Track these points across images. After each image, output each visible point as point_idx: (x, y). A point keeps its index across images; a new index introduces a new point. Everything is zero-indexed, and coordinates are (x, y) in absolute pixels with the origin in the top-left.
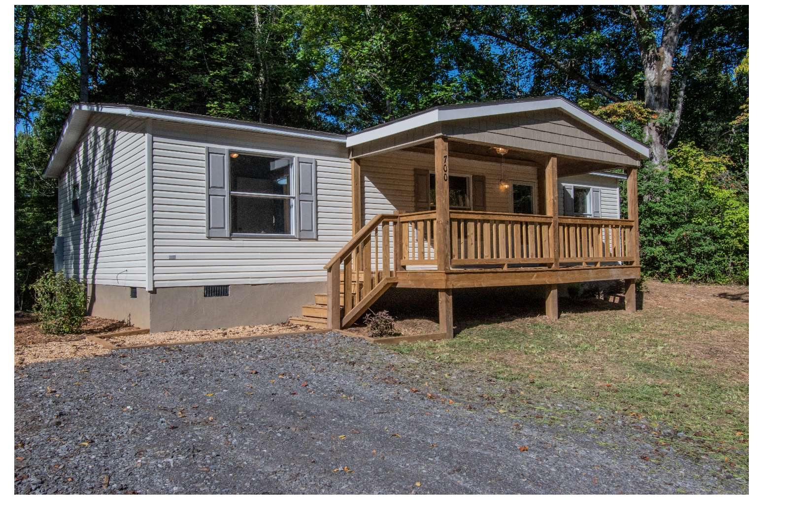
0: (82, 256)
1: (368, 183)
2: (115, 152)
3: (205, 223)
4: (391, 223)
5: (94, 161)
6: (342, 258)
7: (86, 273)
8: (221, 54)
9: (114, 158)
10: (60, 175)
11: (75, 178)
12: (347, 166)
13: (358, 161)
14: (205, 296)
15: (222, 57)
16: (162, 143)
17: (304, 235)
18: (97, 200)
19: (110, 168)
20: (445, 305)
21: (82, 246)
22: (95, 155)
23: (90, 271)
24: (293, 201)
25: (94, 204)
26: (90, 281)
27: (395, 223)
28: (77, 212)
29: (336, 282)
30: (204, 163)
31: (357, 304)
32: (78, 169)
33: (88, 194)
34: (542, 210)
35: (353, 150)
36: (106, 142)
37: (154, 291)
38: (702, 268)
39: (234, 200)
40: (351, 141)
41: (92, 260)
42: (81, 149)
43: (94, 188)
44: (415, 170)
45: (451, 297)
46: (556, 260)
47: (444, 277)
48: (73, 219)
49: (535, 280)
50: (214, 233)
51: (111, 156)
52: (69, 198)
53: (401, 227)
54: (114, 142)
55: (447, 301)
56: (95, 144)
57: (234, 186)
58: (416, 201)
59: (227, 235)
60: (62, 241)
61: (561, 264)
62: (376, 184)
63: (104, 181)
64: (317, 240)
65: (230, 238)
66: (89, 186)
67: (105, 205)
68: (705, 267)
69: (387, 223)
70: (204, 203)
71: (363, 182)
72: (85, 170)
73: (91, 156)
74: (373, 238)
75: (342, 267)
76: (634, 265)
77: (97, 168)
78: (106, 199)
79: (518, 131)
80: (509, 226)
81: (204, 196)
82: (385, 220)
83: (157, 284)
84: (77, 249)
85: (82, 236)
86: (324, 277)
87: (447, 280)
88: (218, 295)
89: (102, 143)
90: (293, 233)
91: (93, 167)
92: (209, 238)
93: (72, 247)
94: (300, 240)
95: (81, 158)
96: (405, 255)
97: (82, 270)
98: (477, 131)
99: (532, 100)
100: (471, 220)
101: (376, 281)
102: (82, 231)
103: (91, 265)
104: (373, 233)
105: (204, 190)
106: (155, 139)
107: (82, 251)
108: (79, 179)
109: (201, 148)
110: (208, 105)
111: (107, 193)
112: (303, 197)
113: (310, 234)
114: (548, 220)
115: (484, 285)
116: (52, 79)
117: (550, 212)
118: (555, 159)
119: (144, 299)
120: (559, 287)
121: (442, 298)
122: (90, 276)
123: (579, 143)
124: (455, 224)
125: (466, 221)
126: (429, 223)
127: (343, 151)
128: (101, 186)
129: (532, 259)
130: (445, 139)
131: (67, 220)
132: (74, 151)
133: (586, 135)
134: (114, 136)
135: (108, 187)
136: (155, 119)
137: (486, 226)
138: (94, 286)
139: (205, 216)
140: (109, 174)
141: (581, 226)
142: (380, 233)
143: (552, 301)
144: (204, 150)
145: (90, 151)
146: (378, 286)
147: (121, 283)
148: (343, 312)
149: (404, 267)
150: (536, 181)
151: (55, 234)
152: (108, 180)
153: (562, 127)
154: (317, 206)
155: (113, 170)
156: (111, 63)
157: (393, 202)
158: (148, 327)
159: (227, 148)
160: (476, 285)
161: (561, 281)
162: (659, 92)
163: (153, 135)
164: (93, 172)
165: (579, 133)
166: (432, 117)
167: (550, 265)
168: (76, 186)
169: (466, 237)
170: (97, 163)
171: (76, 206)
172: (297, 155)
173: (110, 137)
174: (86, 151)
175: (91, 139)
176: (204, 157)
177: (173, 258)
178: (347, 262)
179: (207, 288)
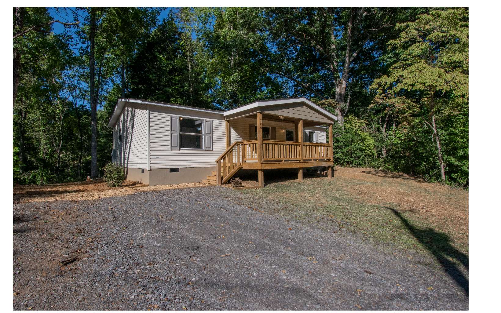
0: (123, 157)
1: (232, 129)
2: (135, 117)
3: (170, 144)
4: (240, 145)
5: (127, 121)
6: (222, 158)
7: (124, 163)
8: (176, 80)
9: (135, 119)
10: (114, 126)
11: (120, 127)
12: (224, 123)
13: (228, 121)
14: (170, 172)
15: (176, 81)
16: (153, 114)
17: (208, 149)
18: (128, 135)
19: (133, 123)
20: (261, 175)
21: (123, 153)
22: (127, 118)
23: (126, 162)
24: (203, 136)
25: (127, 137)
26: (126, 166)
27: (242, 145)
28: (121, 140)
29: (220, 167)
30: (170, 122)
31: (228, 175)
32: (121, 124)
33: (125, 133)
34: (297, 140)
35: (227, 117)
36: (132, 113)
37: (151, 170)
38: (356, 162)
39: (181, 136)
40: (226, 114)
41: (127, 158)
42: (122, 116)
43: (127, 131)
44: (249, 125)
45: (263, 172)
46: (302, 158)
47: (260, 165)
48: (119, 143)
49: (294, 166)
50: (173, 148)
51: (134, 119)
52: (118, 135)
53: (244, 146)
54: (135, 113)
55: (261, 174)
56: (127, 114)
57: (181, 130)
58: (250, 136)
59: (179, 149)
60: (115, 151)
61: (304, 160)
62: (235, 130)
63: (131, 128)
64: (212, 151)
65: (180, 150)
66: (125, 130)
67: (132, 137)
68: (357, 161)
69: (239, 145)
70: (170, 137)
71: (230, 129)
72: (124, 124)
73: (126, 119)
74: (234, 150)
75: (222, 161)
76: (331, 160)
77: (128, 123)
78: (132, 135)
79: (288, 110)
80: (285, 146)
81: (170, 134)
82: (238, 143)
83: (152, 168)
84: (121, 154)
85: (123, 149)
86: (215, 165)
87: (261, 166)
88: (175, 171)
89: (130, 114)
90: (204, 148)
91: (127, 123)
92: (172, 150)
93: (119, 154)
94: (206, 151)
95: (122, 119)
96: (246, 156)
97: (123, 162)
98: (273, 110)
99: (294, 99)
100: (271, 144)
101: (235, 166)
102: (123, 147)
103: (126, 161)
104: (234, 148)
105: (170, 132)
106: (151, 112)
107: (123, 155)
108: (121, 127)
109: (168, 116)
110: (171, 100)
111: (132, 133)
112: (207, 135)
113: (210, 149)
114: (299, 144)
115: (275, 168)
116: (111, 89)
117: (300, 140)
118: (302, 121)
119: (147, 173)
120: (303, 169)
121: (260, 173)
122: (126, 164)
123: (311, 115)
124: (264, 145)
125: (268, 144)
126: (255, 144)
127: (222, 117)
128: (130, 130)
129: (293, 158)
130: (261, 113)
131: (117, 143)
132: (119, 116)
133: (314, 112)
134: (135, 111)
135: (132, 130)
136: (150, 105)
137: (276, 146)
138: (127, 168)
139: (170, 142)
140: (133, 126)
141: (311, 146)
142: (236, 148)
143: (300, 174)
144: (169, 117)
145: (126, 117)
146: (236, 168)
147: (138, 167)
148: (222, 178)
149: (245, 161)
150: (295, 129)
151: (112, 149)
152: (133, 128)
153: (305, 109)
154: (213, 138)
155: (135, 124)
156: (133, 83)
158: (148, 184)
159: (178, 116)
160: (272, 168)
161: (304, 166)
162: (341, 96)
163: (150, 111)
164: (127, 125)
165: (311, 111)
166: (256, 105)
167: (300, 161)
168: (120, 130)
169: (269, 150)
170: (128, 121)
171: (120, 138)
172: (205, 119)
173: (133, 111)
174: (124, 117)
175: (126, 112)
176: (169, 119)
177: (158, 158)
178: (224, 159)
179: (171, 169)
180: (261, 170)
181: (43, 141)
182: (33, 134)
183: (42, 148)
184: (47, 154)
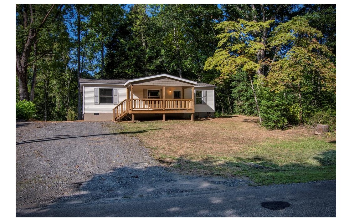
3: (94, 102)
6: (115, 108)
12: (126, 89)
13: (128, 88)
14: (94, 115)
17: (115, 104)
20: (133, 116)
24: (113, 97)
29: (115, 113)
30: (94, 91)
31: (119, 117)
35: (126, 86)
37: (85, 114)
39: (100, 97)
40: (125, 84)
44: (144, 89)
45: (134, 115)
46: (164, 108)
49: (158, 112)
50: (96, 103)
57: (100, 94)
58: (144, 96)
59: (98, 103)
61: (166, 109)
69: (127, 101)
76: (193, 109)
79: (153, 82)
80: (150, 101)
81: (94, 97)
87: (133, 112)
88: (97, 115)
94: (113, 104)
104: (123, 103)
106: (85, 87)
109: (93, 88)
112: (115, 96)
114: (162, 100)
115: (142, 113)
118: (164, 87)
120: (166, 114)
124: (136, 101)
127: (124, 87)
129: (157, 108)
130: (132, 85)
133: (175, 81)
139: (94, 100)
141: (173, 101)
142: (125, 103)
143: (164, 117)
146: (125, 113)
148: (116, 118)
149: (130, 110)
150: (182, 90)
153: (166, 80)
154: (118, 98)
157: (137, 96)
158: (84, 120)
159: (99, 88)
167: (163, 109)
172: (114, 88)
177: (88, 108)
178: (117, 108)
179: (95, 113)
180: (133, 114)
181: (58, 100)
182: (52, 95)
183: (57, 104)
184: (60, 109)
